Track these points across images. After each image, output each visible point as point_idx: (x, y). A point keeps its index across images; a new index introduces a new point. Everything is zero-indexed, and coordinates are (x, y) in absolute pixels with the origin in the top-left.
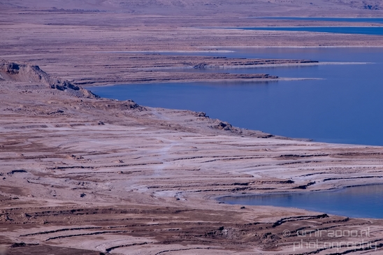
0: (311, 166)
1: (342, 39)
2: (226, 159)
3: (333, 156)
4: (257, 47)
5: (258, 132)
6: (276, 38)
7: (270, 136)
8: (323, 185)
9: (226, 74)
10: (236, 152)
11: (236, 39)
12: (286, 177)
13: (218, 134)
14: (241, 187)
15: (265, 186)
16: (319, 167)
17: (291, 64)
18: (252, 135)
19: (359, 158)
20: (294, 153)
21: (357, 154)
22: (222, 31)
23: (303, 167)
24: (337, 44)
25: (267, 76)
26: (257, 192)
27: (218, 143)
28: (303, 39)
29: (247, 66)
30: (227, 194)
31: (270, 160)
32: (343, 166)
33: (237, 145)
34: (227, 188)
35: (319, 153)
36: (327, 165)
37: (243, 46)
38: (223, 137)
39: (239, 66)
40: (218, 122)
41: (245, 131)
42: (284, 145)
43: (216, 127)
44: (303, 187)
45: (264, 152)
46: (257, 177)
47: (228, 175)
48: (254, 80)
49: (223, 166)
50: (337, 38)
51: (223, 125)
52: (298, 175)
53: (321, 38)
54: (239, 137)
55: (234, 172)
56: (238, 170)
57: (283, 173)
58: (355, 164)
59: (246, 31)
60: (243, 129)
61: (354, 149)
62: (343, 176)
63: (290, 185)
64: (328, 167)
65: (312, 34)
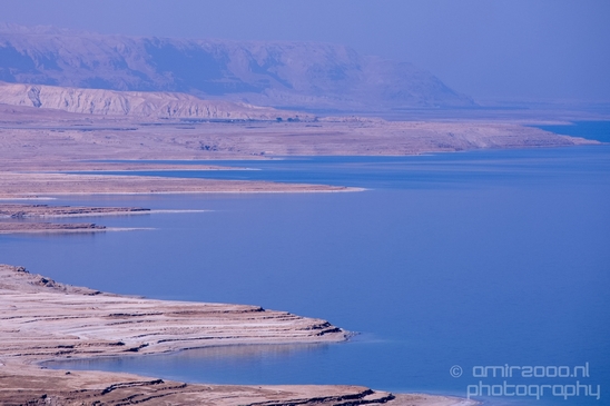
0: (143, 326)
1: (177, 184)
2: (49, 318)
3: (168, 314)
4: (82, 193)
5: (84, 289)
6: (102, 183)
7: (97, 293)
8: (157, 348)
9: (47, 224)
10: (59, 311)
11: (58, 185)
12: (116, 339)
13: (39, 291)
14: (66, 350)
15: (92, 348)
16: (153, 328)
17: (120, 213)
18: (77, 292)
19: (197, 317)
20: (124, 312)
21: (195, 313)
22: (42, 175)
23: (134, 327)
24: (171, 190)
25: (93, 226)
26: (84, 356)
27: (40, 301)
28: (134, 185)
29: (71, 215)
30: (50, 357)
31: (98, 319)
32: (179, 326)
33: (61, 303)
34: (49, 351)
35: (152, 311)
36: (161, 325)
37: (66, 193)
38: (45, 294)
39: (61, 216)
40: (39, 277)
41: (69, 288)
42: (113, 303)
43: (37, 284)
44: (135, 350)
45: (92, 311)
46: (83, 338)
47: (51, 336)
48: (79, 230)
49: (46, 327)
50: (171, 183)
51: (45, 281)
52: (128, 335)
53: (153, 183)
54: (63, 295)
55: (57, 333)
56: (62, 332)
57: (113, 333)
58: (193, 324)
59: (69, 176)
60: (67, 286)
61: (191, 307)
62: (179, 337)
63: (120, 348)
64: (163, 327)
65: (143, 179)
